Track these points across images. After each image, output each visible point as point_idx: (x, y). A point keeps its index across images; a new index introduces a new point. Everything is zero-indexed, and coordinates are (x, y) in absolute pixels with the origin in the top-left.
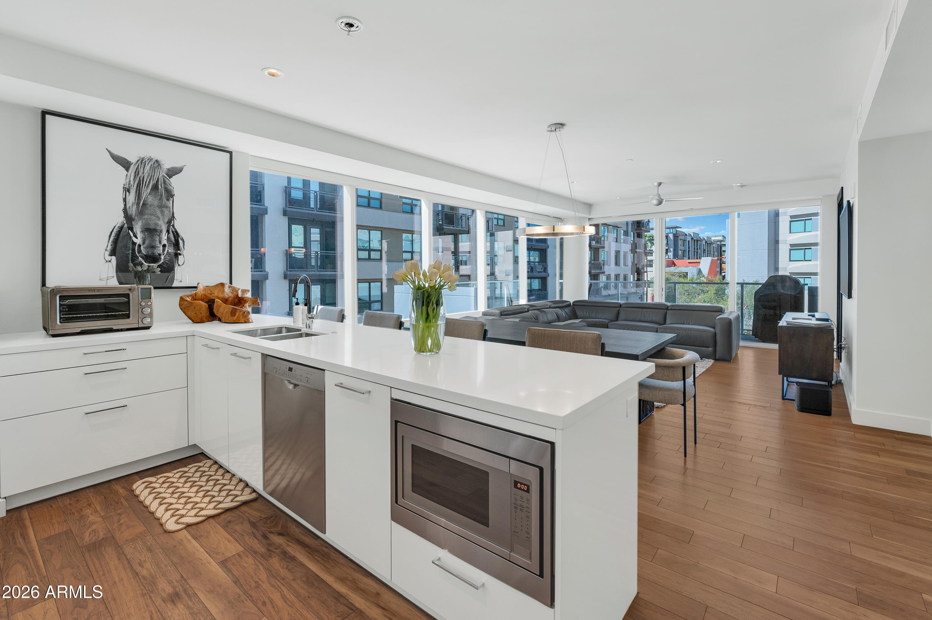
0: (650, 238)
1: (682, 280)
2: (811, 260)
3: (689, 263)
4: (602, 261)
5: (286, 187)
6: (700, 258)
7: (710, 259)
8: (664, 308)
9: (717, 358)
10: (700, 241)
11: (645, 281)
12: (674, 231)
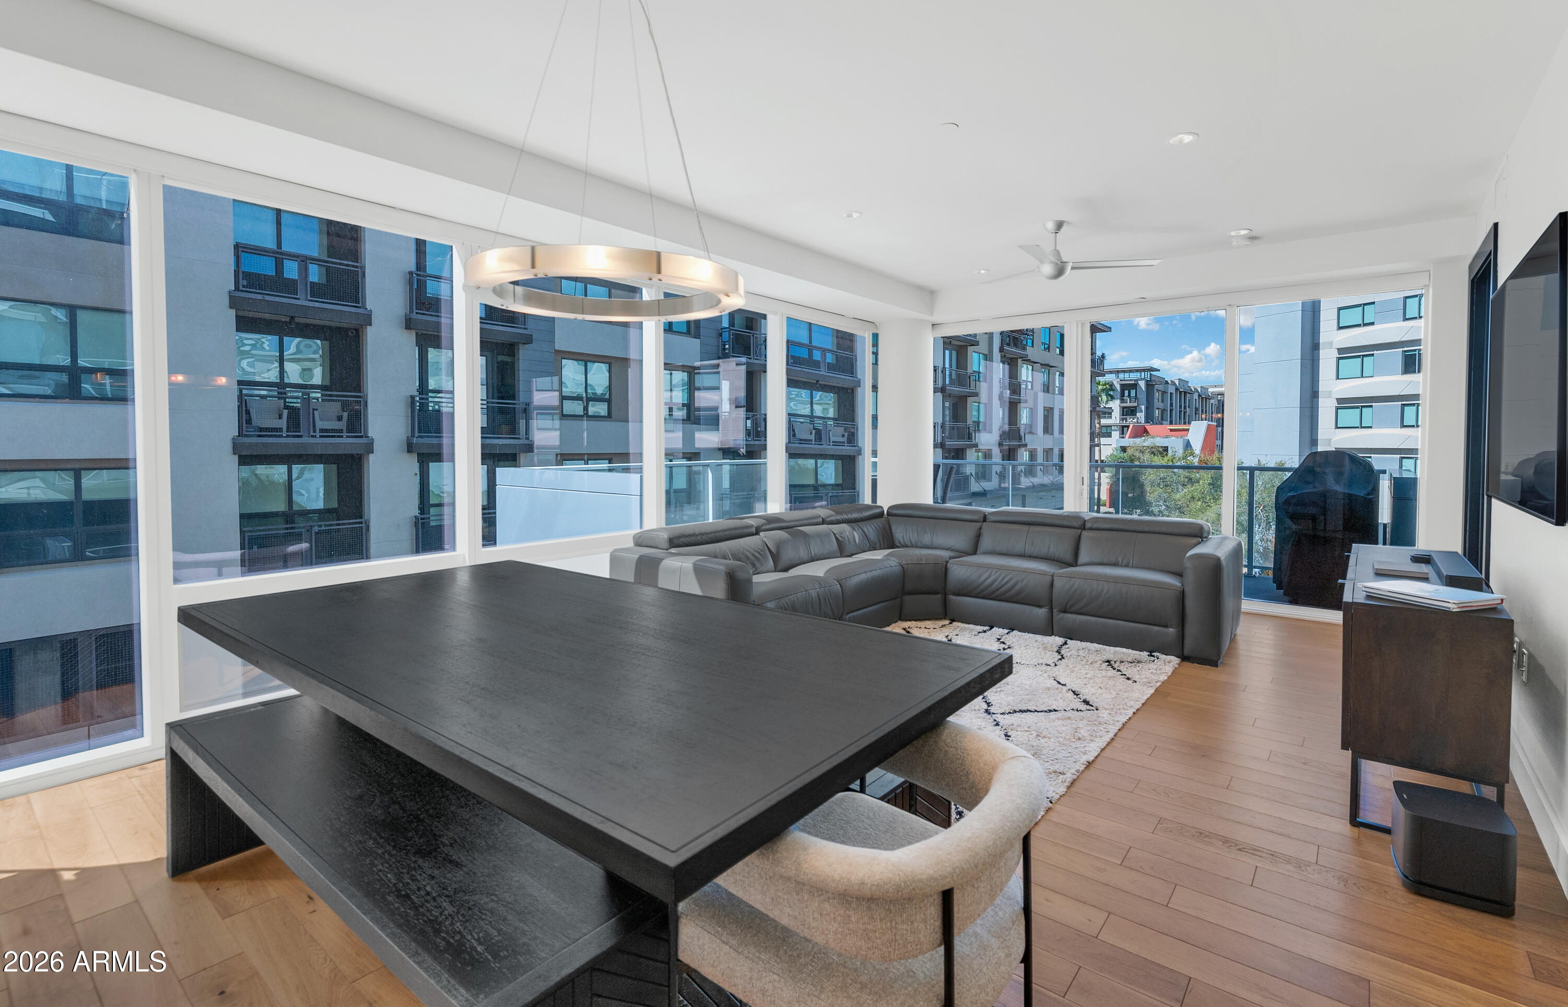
0: (1105, 387)
1: (1158, 460)
2: (1371, 427)
3: (1171, 430)
4: (974, 422)
5: (411, 273)
6: (1189, 423)
7: (1204, 424)
8: (1076, 524)
9: (1186, 652)
10: (1189, 393)
11: (1097, 461)
12: (1147, 375)
